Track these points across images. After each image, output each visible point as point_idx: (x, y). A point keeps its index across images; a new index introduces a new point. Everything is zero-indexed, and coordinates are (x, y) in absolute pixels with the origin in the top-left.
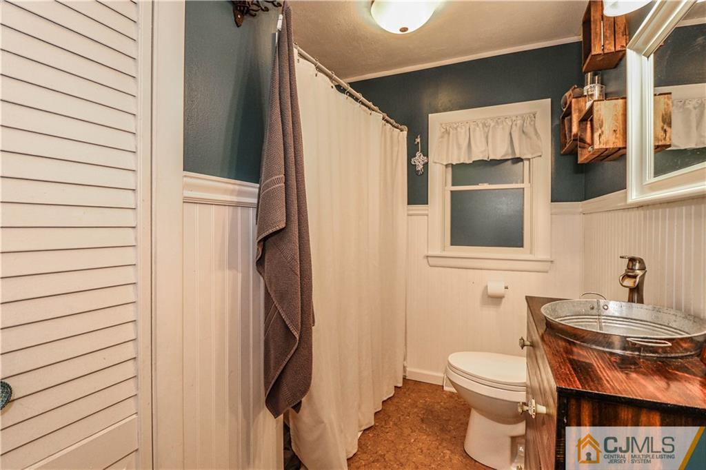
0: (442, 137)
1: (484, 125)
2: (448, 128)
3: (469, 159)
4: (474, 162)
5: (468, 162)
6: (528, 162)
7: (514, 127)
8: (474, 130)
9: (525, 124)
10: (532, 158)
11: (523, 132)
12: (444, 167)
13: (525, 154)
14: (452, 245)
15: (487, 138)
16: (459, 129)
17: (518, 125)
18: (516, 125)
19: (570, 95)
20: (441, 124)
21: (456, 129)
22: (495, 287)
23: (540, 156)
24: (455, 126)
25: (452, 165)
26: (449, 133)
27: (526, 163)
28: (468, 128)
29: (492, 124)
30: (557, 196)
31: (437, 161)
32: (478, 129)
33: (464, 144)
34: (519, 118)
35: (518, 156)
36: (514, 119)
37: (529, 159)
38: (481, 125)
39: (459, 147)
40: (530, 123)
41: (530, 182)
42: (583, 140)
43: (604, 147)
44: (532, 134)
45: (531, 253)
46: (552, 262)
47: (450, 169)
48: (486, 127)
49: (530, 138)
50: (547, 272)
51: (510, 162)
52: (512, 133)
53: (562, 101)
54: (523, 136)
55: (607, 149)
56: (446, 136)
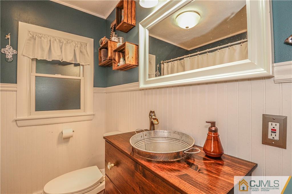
0: (29, 40)
1: (60, 41)
2: (34, 35)
3: (49, 58)
4: (53, 60)
5: (48, 60)
6: (82, 67)
7: (76, 48)
8: (53, 42)
9: (82, 48)
10: (85, 65)
11: (81, 51)
12: (31, 60)
13: (81, 63)
14: (36, 110)
15: (61, 48)
16: (42, 38)
17: (79, 47)
18: (77, 46)
19: (104, 40)
20: (29, 32)
21: (41, 38)
22: (67, 133)
23: (89, 65)
24: (40, 36)
25: (36, 59)
26: (35, 39)
27: (81, 67)
28: (49, 39)
29: (65, 42)
30: (96, 85)
31: (26, 55)
32: (55, 42)
33: (47, 49)
34: (79, 43)
35: (78, 62)
36: (77, 43)
37: (83, 65)
38: (58, 41)
39: (43, 49)
40: (84, 48)
41: (83, 77)
42: (114, 60)
43: (129, 63)
44: (85, 53)
45: (84, 112)
46: (94, 115)
47: (35, 62)
48: (61, 43)
49: (84, 55)
50: (91, 120)
51: (73, 65)
52: (75, 50)
53: (100, 42)
54: (81, 53)
55: (130, 64)
56: (33, 40)
